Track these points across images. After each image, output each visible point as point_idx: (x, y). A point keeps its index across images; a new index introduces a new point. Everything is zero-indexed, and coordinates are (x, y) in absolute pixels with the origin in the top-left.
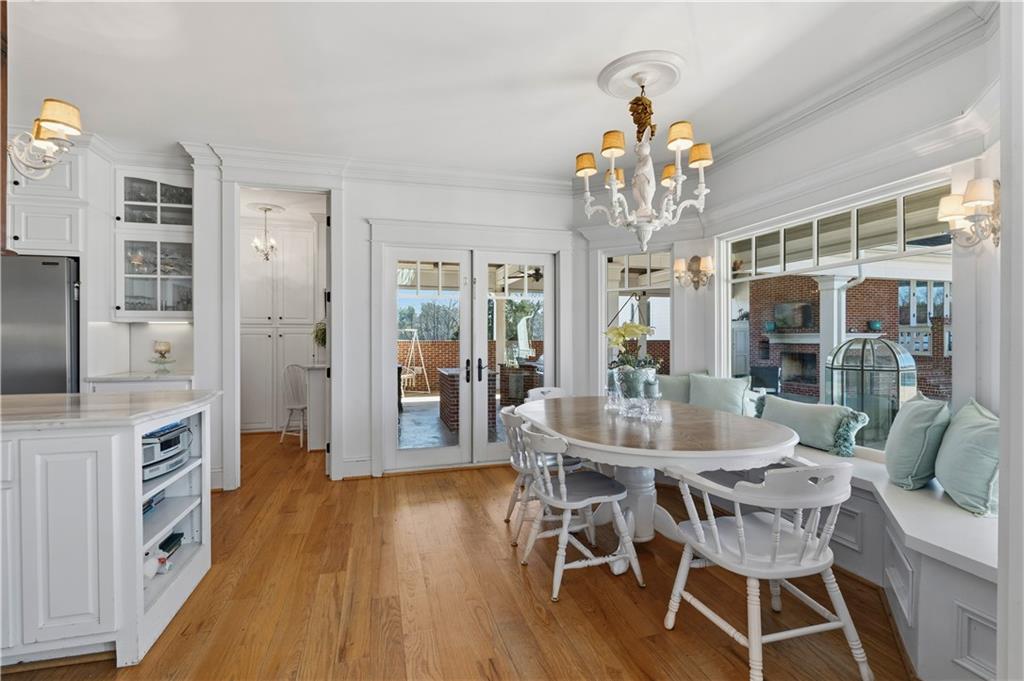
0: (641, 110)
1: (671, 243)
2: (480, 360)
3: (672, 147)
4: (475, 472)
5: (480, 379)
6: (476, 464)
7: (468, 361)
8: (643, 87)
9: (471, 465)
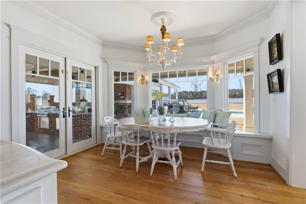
0: (163, 30)
1: (135, 70)
2: (69, 108)
3: (178, 45)
4: (71, 157)
5: (69, 116)
6: (68, 155)
7: (64, 108)
8: (163, 23)
9: (66, 156)
